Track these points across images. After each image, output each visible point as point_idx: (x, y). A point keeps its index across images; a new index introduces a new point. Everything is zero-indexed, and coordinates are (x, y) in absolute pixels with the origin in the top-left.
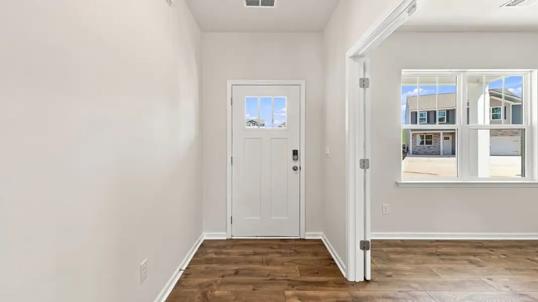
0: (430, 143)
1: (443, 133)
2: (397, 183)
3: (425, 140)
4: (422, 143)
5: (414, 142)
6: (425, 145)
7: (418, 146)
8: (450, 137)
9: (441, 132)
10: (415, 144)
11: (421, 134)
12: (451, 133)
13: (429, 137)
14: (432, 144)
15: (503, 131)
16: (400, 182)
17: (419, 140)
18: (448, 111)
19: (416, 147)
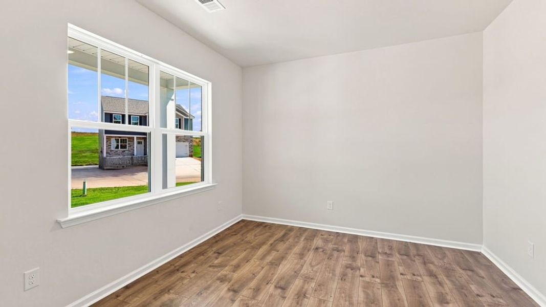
0: (125, 147)
1: (137, 137)
2: (58, 223)
3: (120, 144)
4: (117, 147)
5: (109, 146)
6: (120, 149)
7: (113, 151)
8: (143, 141)
9: (135, 137)
10: (109, 148)
11: (116, 137)
12: (143, 138)
13: (124, 141)
14: (126, 148)
15: (179, 138)
16: (62, 220)
17: (114, 143)
18: (141, 117)
19: (111, 151)
